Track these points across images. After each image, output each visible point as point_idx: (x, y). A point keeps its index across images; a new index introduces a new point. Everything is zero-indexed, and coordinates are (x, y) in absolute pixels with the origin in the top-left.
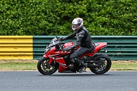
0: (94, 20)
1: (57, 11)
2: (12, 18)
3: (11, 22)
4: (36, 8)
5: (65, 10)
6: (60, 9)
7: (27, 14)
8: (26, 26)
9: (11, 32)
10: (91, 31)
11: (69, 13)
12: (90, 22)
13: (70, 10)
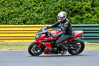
0: (96, 13)
1: (69, 7)
2: (37, 12)
3: (36, 15)
4: (54, 5)
5: (75, 6)
6: (72, 5)
7: (48, 9)
8: (47, 18)
9: (36, 22)
10: (94, 21)
11: (78, 8)
12: (94, 14)
13: (79, 6)
